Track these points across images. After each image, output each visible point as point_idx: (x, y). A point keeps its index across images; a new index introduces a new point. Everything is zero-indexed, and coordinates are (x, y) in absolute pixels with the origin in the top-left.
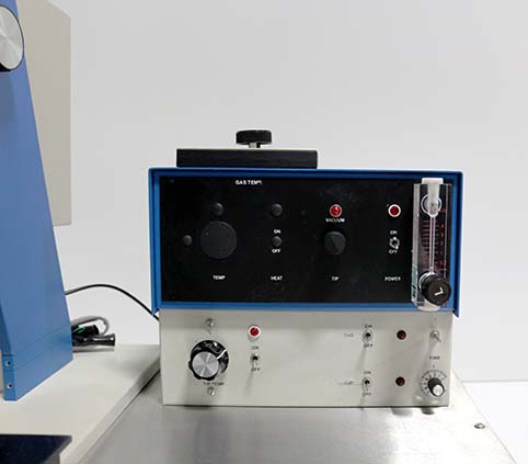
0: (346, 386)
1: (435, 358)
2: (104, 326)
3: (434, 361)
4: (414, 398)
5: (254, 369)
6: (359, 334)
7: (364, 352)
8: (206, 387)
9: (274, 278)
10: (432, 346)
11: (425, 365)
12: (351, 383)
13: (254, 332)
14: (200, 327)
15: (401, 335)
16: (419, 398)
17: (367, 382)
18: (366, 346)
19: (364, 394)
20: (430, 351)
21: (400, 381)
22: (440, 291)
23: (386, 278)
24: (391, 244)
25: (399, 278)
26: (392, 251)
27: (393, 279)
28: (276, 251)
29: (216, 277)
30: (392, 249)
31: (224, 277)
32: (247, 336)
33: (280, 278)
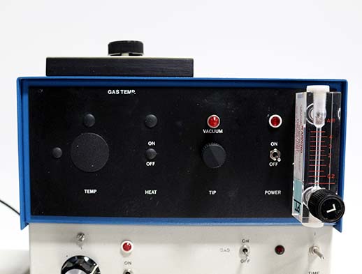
6: (236, 249)
7: (241, 266)
9: (148, 192)
10: (311, 261)
13: (127, 247)
14: (72, 241)
15: (279, 250)
18: (242, 261)
20: (309, 266)
22: (333, 208)
23: (266, 192)
24: (271, 156)
25: (280, 192)
26: (273, 164)
27: (273, 193)
28: (150, 164)
29: (87, 191)
30: (273, 161)
31: (95, 191)
32: (119, 250)
33: (154, 192)
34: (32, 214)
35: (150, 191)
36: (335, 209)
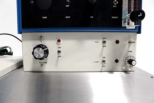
0: (96, 63)
1: (130, 52)
2: (10, 50)
3: (130, 53)
4: (122, 68)
5: (59, 57)
6: (101, 42)
7: (103, 49)
8: (40, 64)
10: (129, 47)
11: (127, 54)
12: (98, 62)
13: (59, 41)
15: (117, 42)
16: (124, 68)
17: (104, 61)
19: (103, 66)
21: (117, 61)
22: (140, 14)
23: (112, 17)
24: (114, 3)
25: (117, 17)
26: (115, 6)
27: (115, 18)
28: (67, 6)
29: (43, 17)
30: (115, 5)
31: (46, 17)
32: (56, 43)
33: (69, 17)
34: (22, 28)
35: (67, 17)
36: (141, 15)
